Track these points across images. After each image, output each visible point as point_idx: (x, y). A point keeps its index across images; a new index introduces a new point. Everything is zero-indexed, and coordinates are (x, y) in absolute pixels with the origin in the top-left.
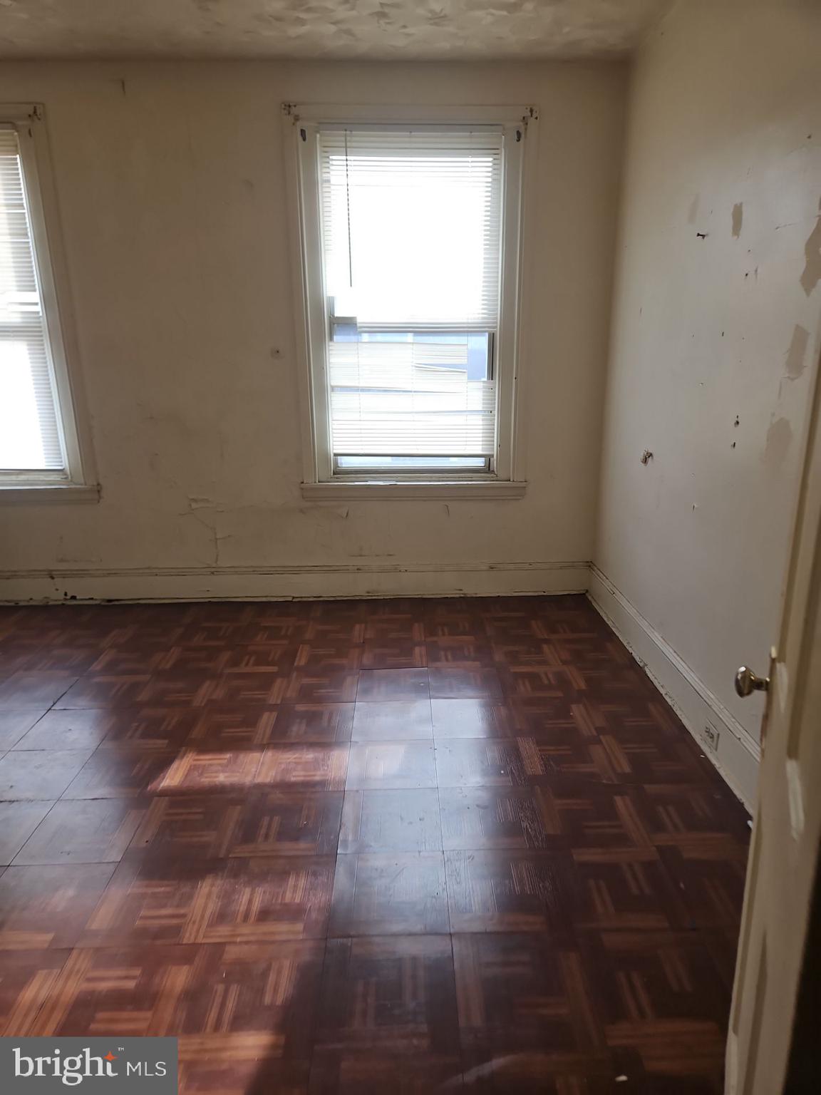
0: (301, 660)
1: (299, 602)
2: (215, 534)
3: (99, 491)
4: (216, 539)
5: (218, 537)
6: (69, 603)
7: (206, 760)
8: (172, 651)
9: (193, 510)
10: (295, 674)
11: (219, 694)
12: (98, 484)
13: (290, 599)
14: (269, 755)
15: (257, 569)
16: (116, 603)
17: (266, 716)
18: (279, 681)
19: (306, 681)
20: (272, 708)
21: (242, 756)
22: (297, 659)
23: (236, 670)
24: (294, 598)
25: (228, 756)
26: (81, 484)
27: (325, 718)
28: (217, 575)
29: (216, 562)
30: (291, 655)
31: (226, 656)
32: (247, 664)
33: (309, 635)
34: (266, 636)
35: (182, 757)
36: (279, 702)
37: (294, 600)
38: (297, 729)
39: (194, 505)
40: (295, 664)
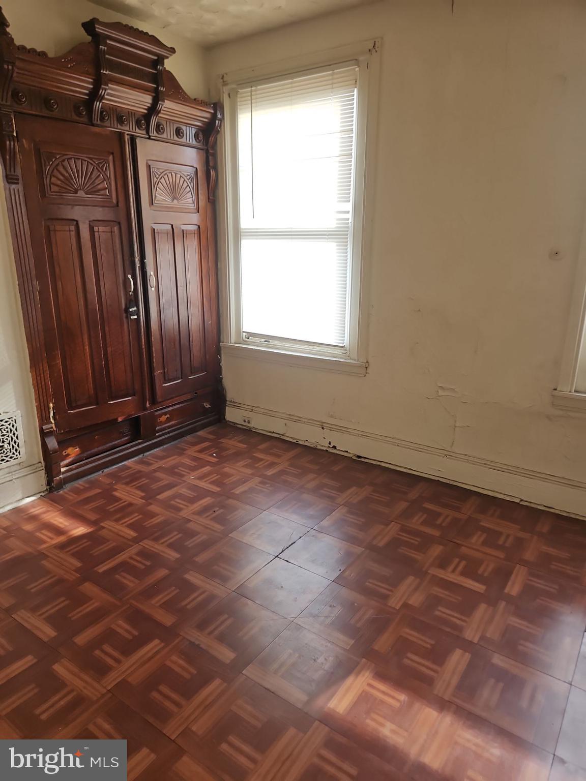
0: (514, 588)
1: (527, 506)
2: (455, 421)
3: (366, 368)
4: (455, 426)
5: (456, 425)
6: (331, 450)
7: (378, 690)
8: (390, 526)
9: (439, 396)
10: (502, 604)
11: (416, 600)
12: (367, 362)
13: (517, 501)
14: (446, 721)
15: (490, 463)
16: (363, 460)
17: (458, 652)
18: (483, 607)
19: (515, 621)
20: (467, 646)
21: (417, 705)
22: (510, 583)
23: (441, 573)
24: (522, 500)
25: (403, 697)
26: (355, 360)
27: (527, 692)
28: (449, 458)
29: (451, 446)
30: (503, 575)
31: (436, 550)
32: (453, 571)
33: (529, 555)
34: (482, 539)
35: (357, 675)
36: (476, 640)
37: (522, 503)
38: (489, 694)
39: (441, 393)
40: (506, 591)
